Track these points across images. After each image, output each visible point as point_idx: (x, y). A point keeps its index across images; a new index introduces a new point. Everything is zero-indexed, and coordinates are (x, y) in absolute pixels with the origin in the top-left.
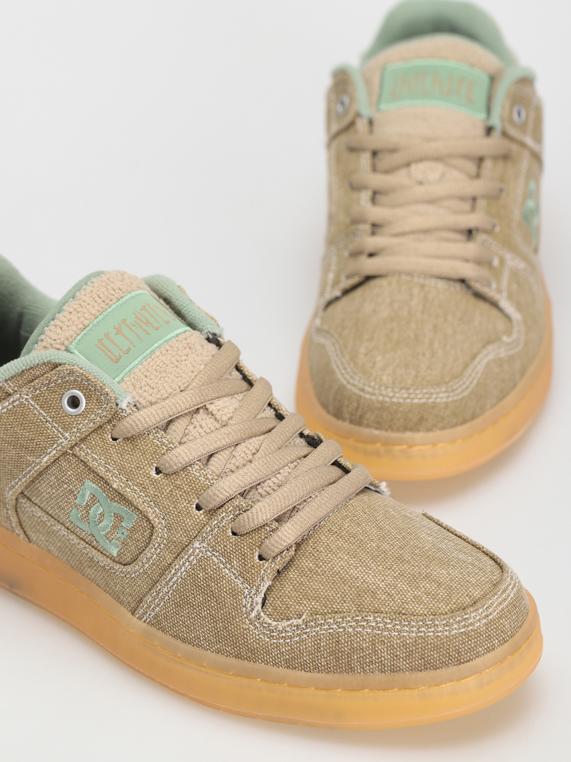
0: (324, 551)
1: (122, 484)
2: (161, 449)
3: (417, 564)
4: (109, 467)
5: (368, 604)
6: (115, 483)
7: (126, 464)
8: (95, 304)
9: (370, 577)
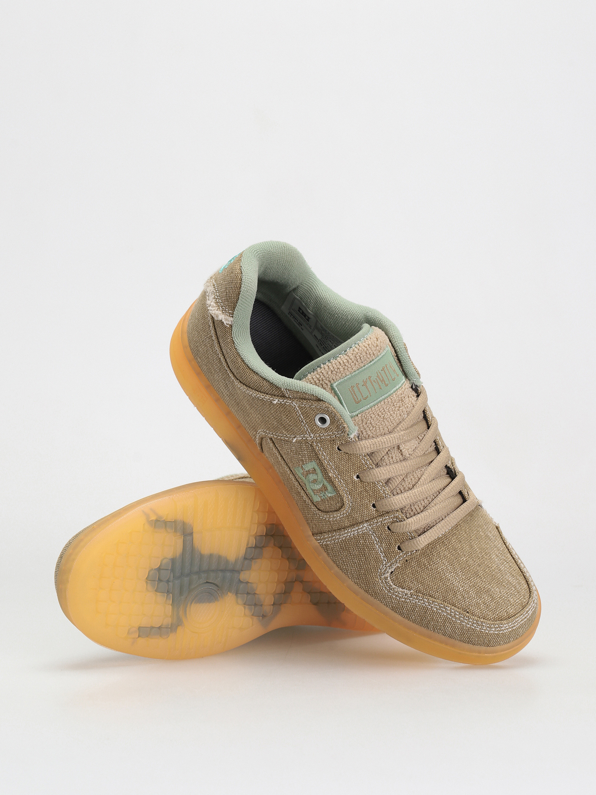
0: (436, 556)
1: (334, 476)
2: (364, 466)
3: (484, 580)
4: (330, 463)
5: (450, 599)
6: (331, 473)
7: (341, 466)
8: (357, 363)
9: (457, 581)
